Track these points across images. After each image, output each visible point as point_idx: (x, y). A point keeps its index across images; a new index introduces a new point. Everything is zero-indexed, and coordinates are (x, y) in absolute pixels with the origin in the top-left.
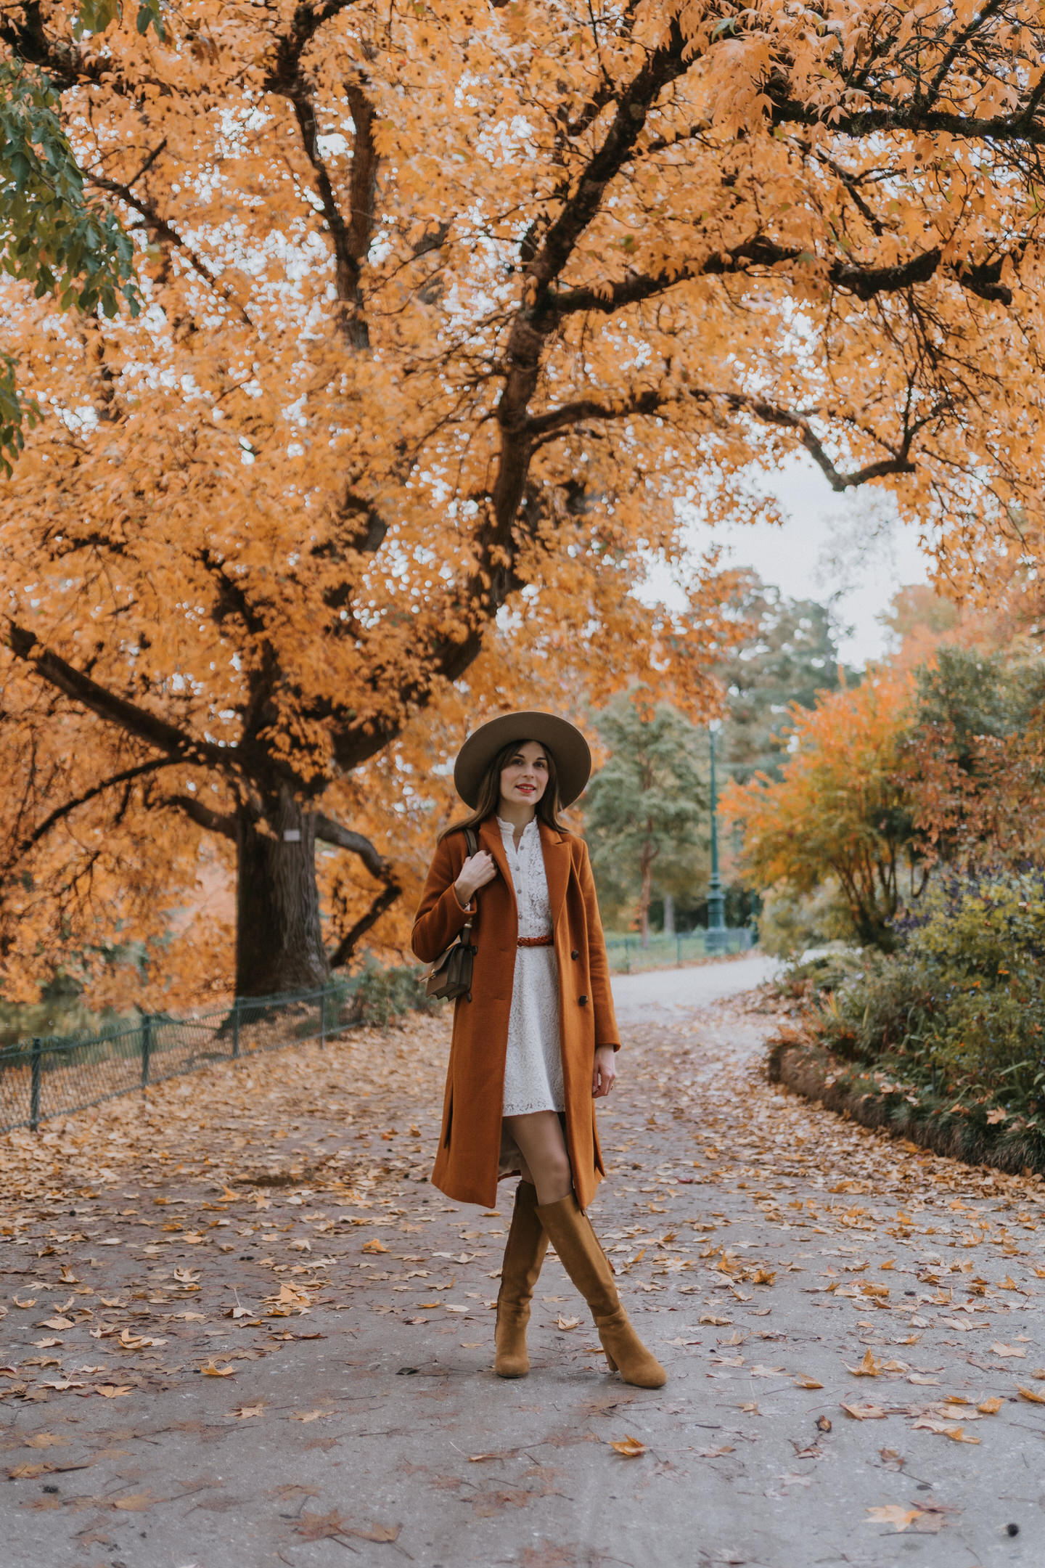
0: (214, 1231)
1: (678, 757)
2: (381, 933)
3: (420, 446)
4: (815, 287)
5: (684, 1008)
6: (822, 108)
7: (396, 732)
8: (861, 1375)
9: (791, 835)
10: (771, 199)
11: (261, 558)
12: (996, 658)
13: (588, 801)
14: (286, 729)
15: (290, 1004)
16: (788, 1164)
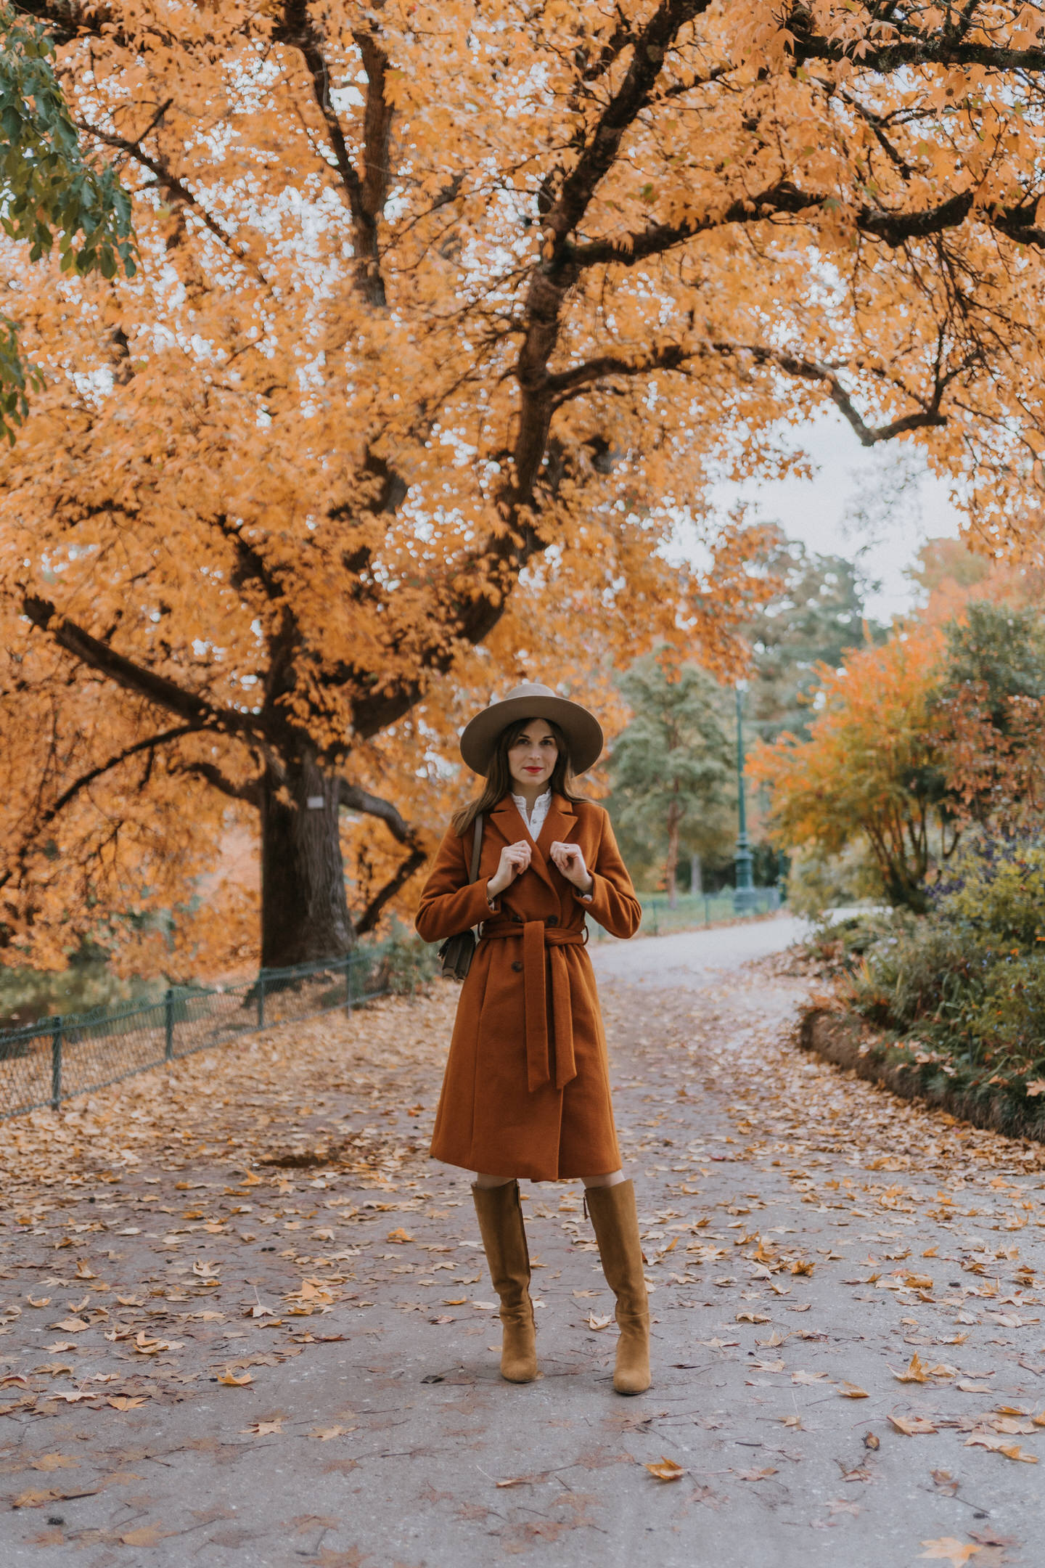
0: (236, 1218)
1: (704, 717)
2: (407, 898)
3: (439, 406)
4: (842, 234)
5: (713, 971)
6: (846, 42)
7: (417, 697)
8: (907, 1381)
9: (819, 796)
10: (796, 143)
11: (281, 523)
12: (1029, 613)
13: (612, 761)
14: (305, 695)
15: (317, 973)
16: (823, 1138)
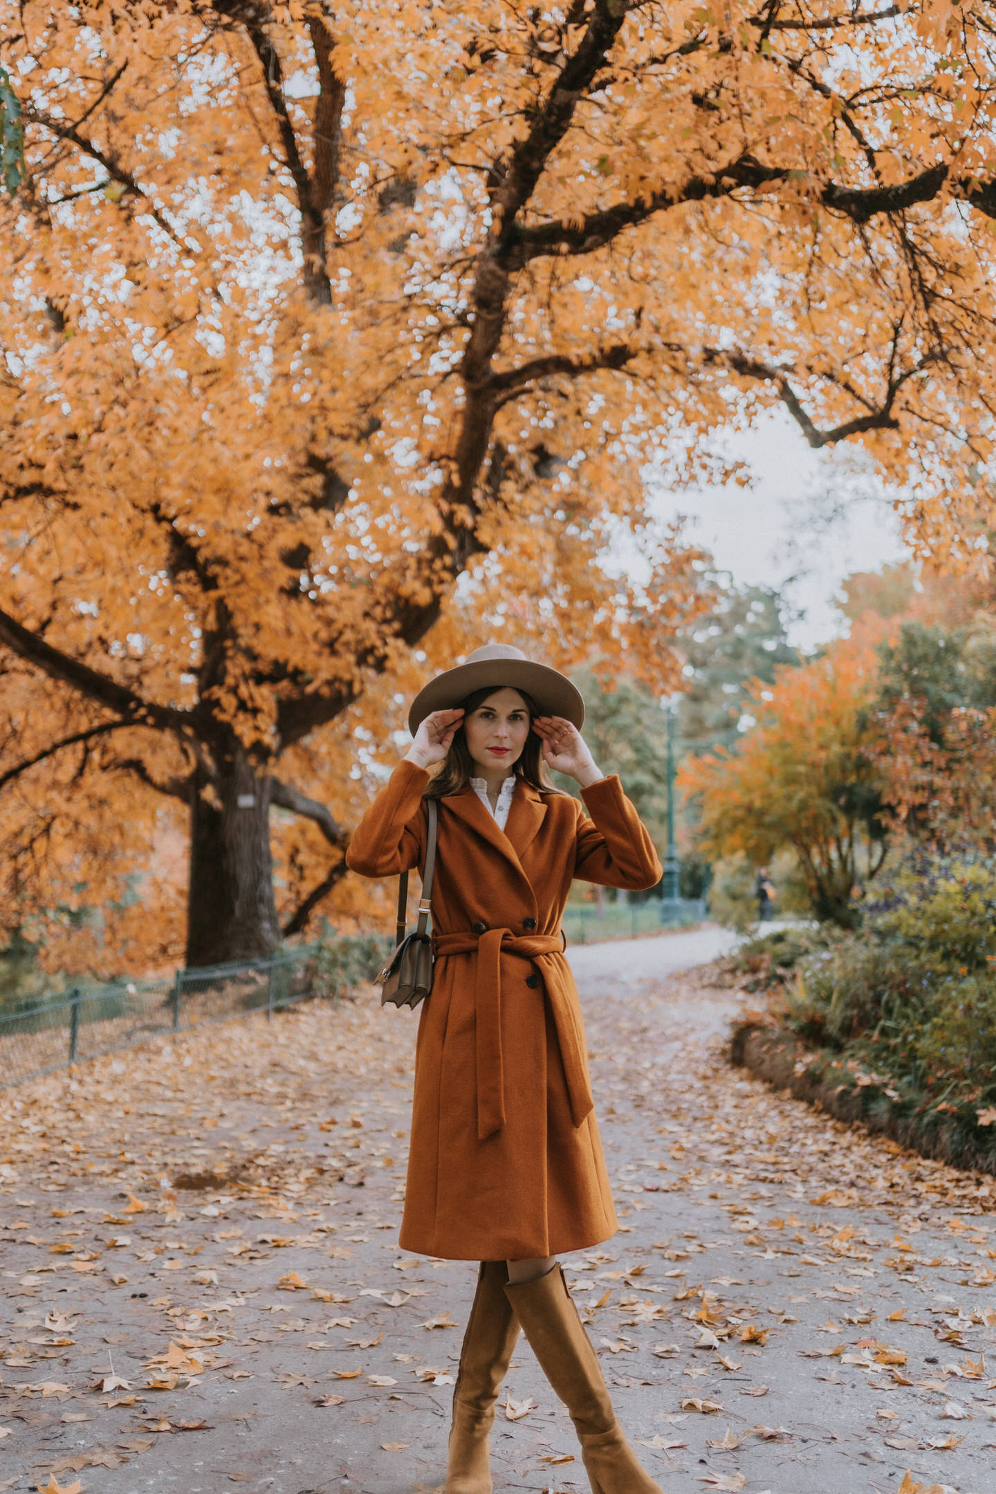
0: (110, 1254)
1: (636, 731)
2: (338, 901)
3: (380, 401)
5: (640, 981)
7: (352, 698)
9: (749, 809)
10: (758, 118)
12: (960, 635)
14: (234, 690)
15: (240, 972)
16: (762, 1166)
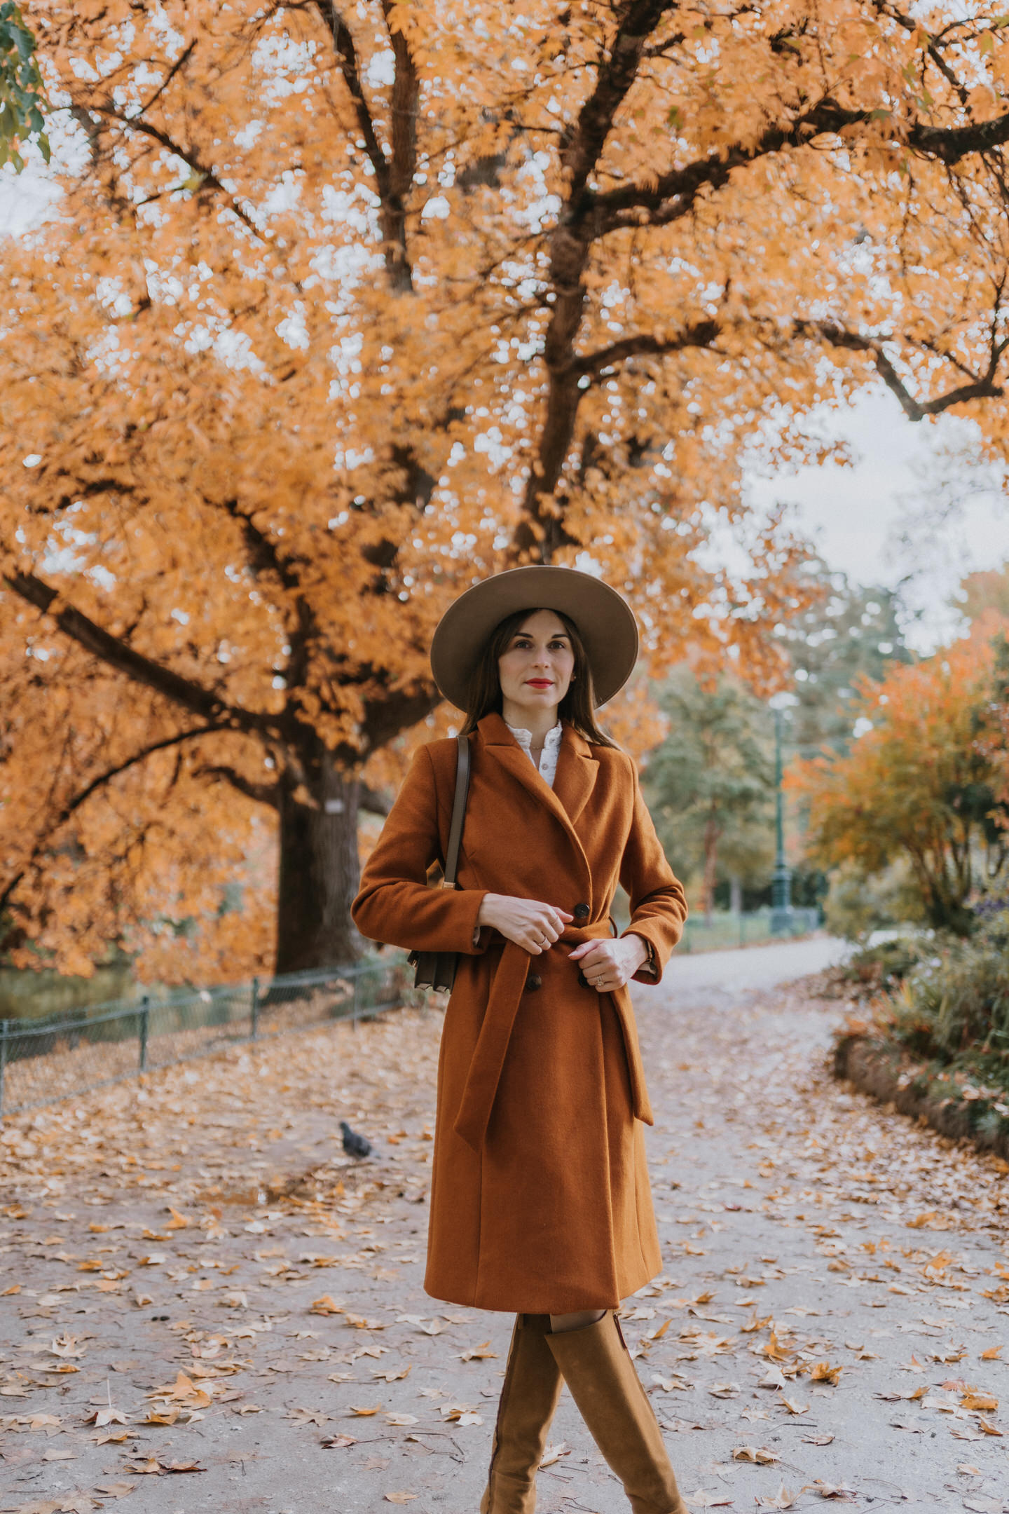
0: (140, 1272)
1: (744, 735)
5: (745, 991)
9: (859, 812)
10: (839, 59)
16: (856, 1185)
